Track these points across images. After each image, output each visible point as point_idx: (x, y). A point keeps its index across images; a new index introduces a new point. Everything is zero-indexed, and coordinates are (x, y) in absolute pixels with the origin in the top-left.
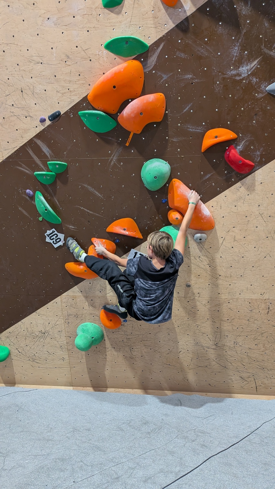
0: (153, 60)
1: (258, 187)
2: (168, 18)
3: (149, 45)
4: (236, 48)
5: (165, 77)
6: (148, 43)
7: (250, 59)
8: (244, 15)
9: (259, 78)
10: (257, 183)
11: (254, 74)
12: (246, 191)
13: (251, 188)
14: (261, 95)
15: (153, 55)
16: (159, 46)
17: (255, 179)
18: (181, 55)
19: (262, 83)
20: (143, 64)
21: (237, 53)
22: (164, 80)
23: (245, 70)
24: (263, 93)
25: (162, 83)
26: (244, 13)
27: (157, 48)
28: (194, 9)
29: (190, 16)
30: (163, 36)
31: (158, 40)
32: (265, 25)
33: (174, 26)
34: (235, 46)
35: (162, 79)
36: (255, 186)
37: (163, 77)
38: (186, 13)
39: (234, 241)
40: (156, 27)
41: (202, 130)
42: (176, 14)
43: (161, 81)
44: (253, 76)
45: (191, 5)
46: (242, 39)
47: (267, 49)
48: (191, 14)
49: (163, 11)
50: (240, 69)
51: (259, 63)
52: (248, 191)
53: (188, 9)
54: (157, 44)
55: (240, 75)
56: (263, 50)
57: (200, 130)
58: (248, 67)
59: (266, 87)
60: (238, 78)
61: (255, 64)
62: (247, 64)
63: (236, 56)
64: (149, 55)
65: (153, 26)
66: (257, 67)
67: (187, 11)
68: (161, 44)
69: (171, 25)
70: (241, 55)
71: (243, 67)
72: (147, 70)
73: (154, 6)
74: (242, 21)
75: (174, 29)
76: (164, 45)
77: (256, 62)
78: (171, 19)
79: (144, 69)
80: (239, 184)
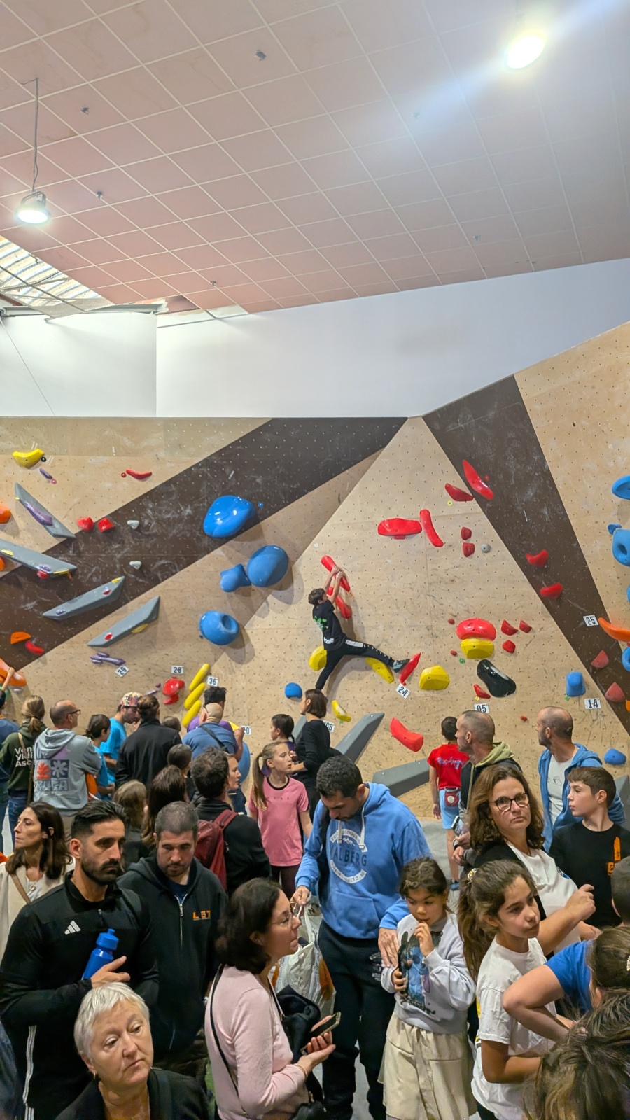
1: (48, 662)
7: (31, 601)
9: (38, 610)
11: (35, 607)
12: (42, 664)
17: (46, 658)
19: (40, 612)
23: (29, 606)
24: (41, 617)
34: (22, 595)
36: (46, 662)
41: (9, 633)
46: (25, 592)
47: (40, 597)
51: (37, 603)
52: (44, 664)
55: (27, 608)
56: (38, 597)
58: (31, 604)
59: (43, 614)
60: (25, 610)
61: (34, 603)
63: (23, 599)
66: (36, 605)
70: (26, 599)
71: (28, 604)
80: (37, 661)
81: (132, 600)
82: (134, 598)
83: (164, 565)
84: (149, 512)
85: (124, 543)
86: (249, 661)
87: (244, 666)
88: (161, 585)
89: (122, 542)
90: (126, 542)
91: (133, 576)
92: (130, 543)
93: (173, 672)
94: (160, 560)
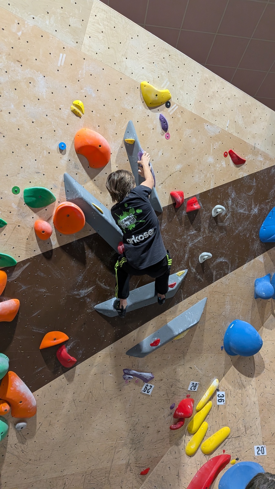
0: (17, 274)
1: (76, 378)
2: (38, 247)
3: (17, 262)
4: (81, 277)
5: (24, 288)
6: (17, 260)
7: (88, 286)
8: (90, 258)
9: (91, 299)
10: (76, 375)
11: (88, 296)
12: (67, 381)
13: (70, 379)
14: (90, 311)
15: (19, 269)
16: (25, 264)
17: (75, 372)
18: (41, 274)
19: (92, 303)
20: (8, 275)
21: (81, 281)
22: (22, 290)
23: (83, 292)
24: (91, 310)
25: (21, 291)
26: (90, 257)
27: (23, 266)
28: (58, 246)
29: (54, 249)
30: (31, 258)
31: (25, 260)
32: (101, 267)
33: (41, 253)
34: (80, 275)
35: (21, 289)
36: (74, 377)
37: (22, 288)
38: (52, 247)
39: (49, 426)
40: (27, 251)
41: (44, 332)
42: (44, 245)
43: (19, 290)
44: (88, 297)
45: (57, 243)
46: (86, 272)
47: (100, 281)
48: (56, 248)
49: (36, 241)
50: (81, 291)
51: (93, 290)
52: (69, 381)
53: (54, 244)
54: (24, 262)
55: (80, 295)
56: (97, 281)
57: (42, 331)
58: (86, 291)
59: (94, 306)
60: (78, 297)
61: (91, 290)
62: (85, 289)
63: (80, 282)
64: (15, 269)
65: (24, 249)
66: (91, 292)
67: (53, 246)
68: (28, 263)
69: (39, 252)
70: (83, 282)
71: (82, 290)
72: (10, 280)
73: (30, 236)
74: (88, 261)
75: (41, 255)
76: (30, 264)
77: (91, 289)
78: (40, 248)
79: (8, 278)
80: (63, 376)
81: (184, 299)
82: (187, 297)
83: (221, 262)
84: (230, 202)
85: (200, 230)
86: (259, 374)
87: (254, 379)
88: (212, 284)
89: (198, 229)
90: (202, 230)
91: (194, 270)
92: (204, 232)
93: (189, 389)
94: (221, 257)
